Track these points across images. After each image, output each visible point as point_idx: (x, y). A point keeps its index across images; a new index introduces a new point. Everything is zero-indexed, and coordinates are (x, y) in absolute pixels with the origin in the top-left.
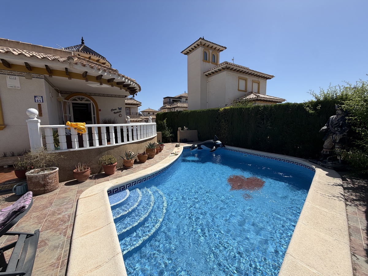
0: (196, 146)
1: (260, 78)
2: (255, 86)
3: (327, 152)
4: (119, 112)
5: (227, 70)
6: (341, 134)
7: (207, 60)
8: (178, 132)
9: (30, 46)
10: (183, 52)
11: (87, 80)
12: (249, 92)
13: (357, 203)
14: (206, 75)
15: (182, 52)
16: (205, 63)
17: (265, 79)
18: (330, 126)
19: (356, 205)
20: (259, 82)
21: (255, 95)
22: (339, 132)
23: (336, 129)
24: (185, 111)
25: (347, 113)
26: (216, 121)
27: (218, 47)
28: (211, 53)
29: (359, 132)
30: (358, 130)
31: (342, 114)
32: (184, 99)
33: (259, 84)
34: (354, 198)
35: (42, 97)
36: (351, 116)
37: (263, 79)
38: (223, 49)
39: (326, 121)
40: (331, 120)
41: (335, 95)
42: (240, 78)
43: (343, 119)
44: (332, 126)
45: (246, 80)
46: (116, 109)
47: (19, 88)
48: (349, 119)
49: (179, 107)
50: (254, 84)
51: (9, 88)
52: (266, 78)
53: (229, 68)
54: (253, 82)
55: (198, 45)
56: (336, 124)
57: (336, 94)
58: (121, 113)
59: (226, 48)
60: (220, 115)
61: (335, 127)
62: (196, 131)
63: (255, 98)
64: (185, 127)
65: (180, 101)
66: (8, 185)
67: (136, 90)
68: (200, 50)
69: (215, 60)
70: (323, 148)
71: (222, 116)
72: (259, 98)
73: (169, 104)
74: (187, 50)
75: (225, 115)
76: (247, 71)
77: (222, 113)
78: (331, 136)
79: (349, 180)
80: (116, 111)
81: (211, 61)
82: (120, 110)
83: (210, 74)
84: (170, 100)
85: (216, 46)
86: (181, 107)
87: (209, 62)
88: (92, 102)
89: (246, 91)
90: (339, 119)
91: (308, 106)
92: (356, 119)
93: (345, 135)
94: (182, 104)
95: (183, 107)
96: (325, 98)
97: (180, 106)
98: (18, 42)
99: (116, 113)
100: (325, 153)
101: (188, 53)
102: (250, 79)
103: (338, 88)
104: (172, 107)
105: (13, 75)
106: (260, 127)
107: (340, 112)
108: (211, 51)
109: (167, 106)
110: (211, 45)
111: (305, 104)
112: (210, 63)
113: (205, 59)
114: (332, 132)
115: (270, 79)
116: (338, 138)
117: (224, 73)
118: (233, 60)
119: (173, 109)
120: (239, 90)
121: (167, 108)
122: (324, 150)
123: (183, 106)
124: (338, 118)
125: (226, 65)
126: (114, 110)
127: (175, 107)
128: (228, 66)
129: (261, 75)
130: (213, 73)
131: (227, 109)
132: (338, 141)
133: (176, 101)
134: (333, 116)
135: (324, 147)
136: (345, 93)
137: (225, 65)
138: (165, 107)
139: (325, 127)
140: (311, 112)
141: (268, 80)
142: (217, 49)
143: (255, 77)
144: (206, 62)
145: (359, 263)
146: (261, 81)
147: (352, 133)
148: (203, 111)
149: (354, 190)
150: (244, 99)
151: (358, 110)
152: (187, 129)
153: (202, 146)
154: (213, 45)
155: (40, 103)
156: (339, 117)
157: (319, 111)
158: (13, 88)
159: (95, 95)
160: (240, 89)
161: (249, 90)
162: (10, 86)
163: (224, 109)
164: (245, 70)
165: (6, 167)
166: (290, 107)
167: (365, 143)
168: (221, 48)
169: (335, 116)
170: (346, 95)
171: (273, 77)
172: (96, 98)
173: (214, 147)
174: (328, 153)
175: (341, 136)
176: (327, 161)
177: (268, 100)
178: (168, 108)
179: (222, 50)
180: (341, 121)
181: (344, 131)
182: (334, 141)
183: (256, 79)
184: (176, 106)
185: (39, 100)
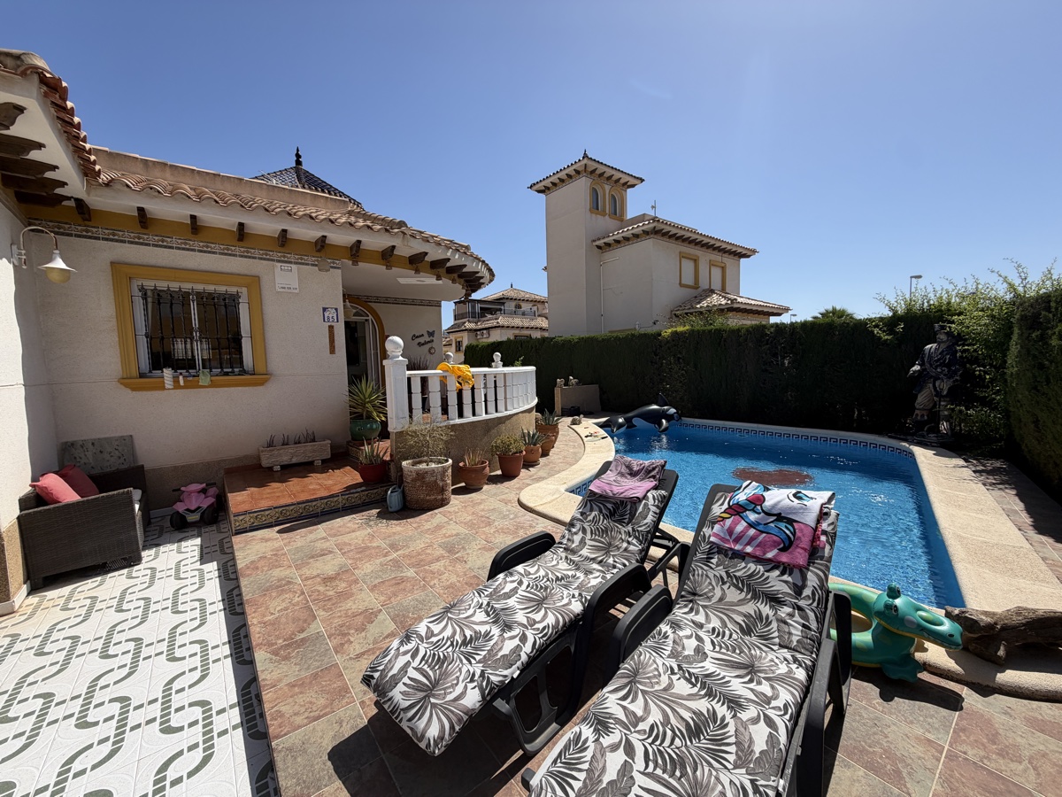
0: (621, 420)
1: (726, 255)
2: (716, 273)
3: (922, 416)
4: (429, 342)
5: (656, 236)
6: (950, 378)
7: (598, 209)
8: (557, 391)
9: (265, 187)
10: (535, 188)
11: (389, 267)
12: (704, 290)
13: (1001, 486)
14: (599, 247)
15: (531, 187)
16: (594, 215)
17: (736, 258)
18: (927, 366)
19: (1000, 489)
20: (723, 265)
21: (725, 298)
22: (945, 375)
23: (939, 370)
24: (560, 339)
25: (959, 338)
26: (652, 362)
27: (625, 179)
28: (607, 192)
29: (980, 375)
30: (980, 370)
31: (948, 340)
32: (510, 306)
33: (723, 269)
34: (994, 481)
35: (336, 309)
36: (968, 345)
37: (731, 256)
38: (635, 181)
39: (918, 354)
40: (927, 352)
41: (926, 304)
42: (683, 256)
43: (951, 350)
44: (931, 365)
45: (696, 261)
46: (423, 335)
47: (296, 291)
48: (965, 351)
49: (503, 327)
50: (713, 269)
51: (279, 290)
52: (740, 254)
53: (661, 232)
54: (712, 264)
55: (578, 172)
56: (939, 360)
57: (928, 302)
58: (434, 345)
59: (642, 180)
60: (661, 346)
61: (937, 367)
62: (596, 387)
63: (726, 304)
64: (571, 378)
65: (500, 310)
66: (356, 495)
67: (482, 277)
68: (583, 184)
69: (617, 210)
70: (915, 408)
71: (669, 348)
72: (735, 306)
73: (471, 319)
74: (547, 183)
75: (675, 345)
76: (694, 237)
77: (668, 342)
78: (931, 385)
79: (975, 462)
80: (421, 340)
81: (607, 212)
82: (431, 338)
83: (608, 245)
84: (473, 307)
85: (620, 175)
86: (508, 327)
87: (603, 214)
88: (370, 317)
89: (696, 286)
90: (943, 351)
91: (877, 326)
92: (975, 351)
93: (957, 380)
94: (510, 320)
95: (513, 327)
96: (909, 310)
97: (506, 324)
98: (241, 180)
99: (423, 344)
100: (919, 418)
101: (548, 188)
102: (705, 257)
103: (930, 289)
104: (480, 326)
105: (286, 262)
106: (770, 373)
107: (943, 337)
108: (607, 188)
109: (469, 325)
110: (609, 172)
111: (871, 320)
112: (607, 217)
113: (595, 207)
114: (932, 377)
115: (749, 256)
116: (945, 386)
117: (649, 244)
118: (653, 207)
119: (485, 332)
120: (681, 285)
121: (466, 330)
122: (917, 412)
123: (513, 325)
124: (941, 350)
125: (655, 224)
126: (417, 337)
127: (492, 328)
128: (660, 226)
129: (729, 247)
130: (617, 242)
131: (681, 332)
132: (945, 393)
133: (491, 311)
134: (929, 346)
135: (917, 407)
136: (945, 300)
137: (652, 226)
138: (463, 328)
139: (917, 368)
140: (886, 337)
141: (742, 260)
142: (622, 181)
143: (716, 252)
144: (597, 214)
145: (1030, 535)
146: (728, 261)
147: (969, 376)
148: (617, 339)
149: (989, 473)
150: (698, 306)
151: (979, 334)
152: (577, 384)
153: (636, 421)
154: (613, 172)
155: (333, 324)
156: (943, 346)
157: (899, 335)
158: (286, 290)
159: (378, 300)
160: (683, 282)
161: (704, 284)
162: (280, 286)
163: (672, 333)
164: (688, 235)
165: (278, 468)
166: (836, 327)
167: (994, 394)
168: (632, 181)
169: (934, 345)
170: (949, 303)
171: (754, 252)
172: (380, 308)
173: (664, 421)
174: (926, 418)
175: (950, 383)
176: (925, 433)
177: (754, 308)
178: (470, 330)
179: (633, 186)
180: (947, 354)
181: (955, 372)
182: (938, 394)
183: (716, 257)
184: (493, 323)
185: (331, 316)
